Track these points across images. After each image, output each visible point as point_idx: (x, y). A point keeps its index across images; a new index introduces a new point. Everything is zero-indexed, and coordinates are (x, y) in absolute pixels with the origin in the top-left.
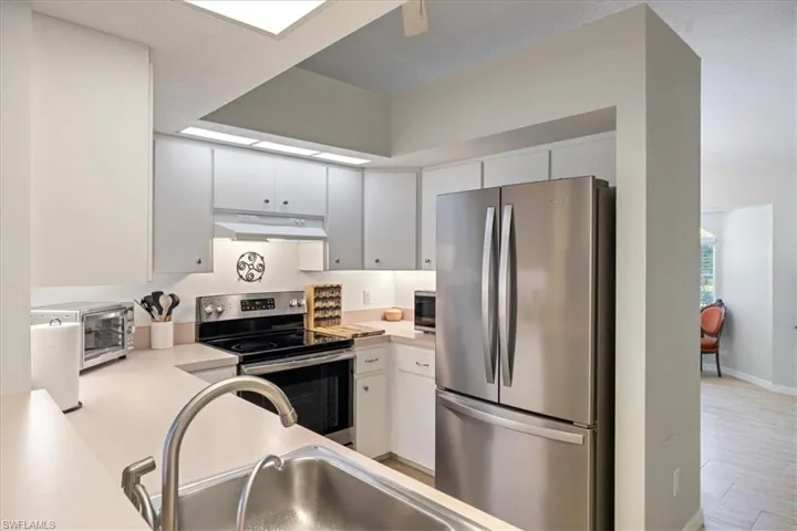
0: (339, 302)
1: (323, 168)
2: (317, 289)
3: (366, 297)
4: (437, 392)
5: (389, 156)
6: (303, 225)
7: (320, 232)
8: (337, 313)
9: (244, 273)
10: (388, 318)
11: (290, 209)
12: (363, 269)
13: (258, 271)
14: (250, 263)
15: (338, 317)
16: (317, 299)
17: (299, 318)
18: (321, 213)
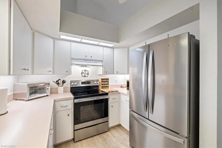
0: (108, 83)
1: (102, 48)
2: (102, 79)
3: (116, 81)
4: (130, 111)
5: (119, 43)
6: (96, 63)
7: (101, 64)
8: (108, 85)
9: (83, 75)
10: (122, 87)
11: (93, 58)
12: (114, 74)
13: (87, 74)
14: (85, 72)
15: (108, 86)
16: (102, 82)
17: (98, 86)
18: (102, 59)
